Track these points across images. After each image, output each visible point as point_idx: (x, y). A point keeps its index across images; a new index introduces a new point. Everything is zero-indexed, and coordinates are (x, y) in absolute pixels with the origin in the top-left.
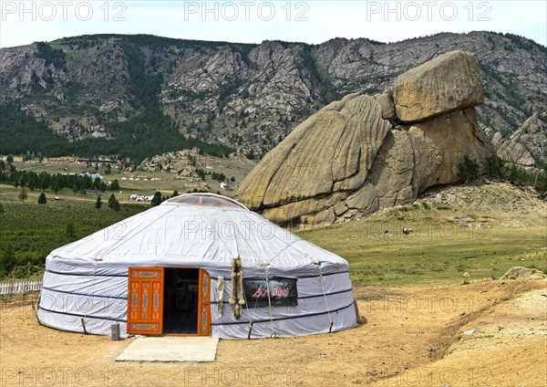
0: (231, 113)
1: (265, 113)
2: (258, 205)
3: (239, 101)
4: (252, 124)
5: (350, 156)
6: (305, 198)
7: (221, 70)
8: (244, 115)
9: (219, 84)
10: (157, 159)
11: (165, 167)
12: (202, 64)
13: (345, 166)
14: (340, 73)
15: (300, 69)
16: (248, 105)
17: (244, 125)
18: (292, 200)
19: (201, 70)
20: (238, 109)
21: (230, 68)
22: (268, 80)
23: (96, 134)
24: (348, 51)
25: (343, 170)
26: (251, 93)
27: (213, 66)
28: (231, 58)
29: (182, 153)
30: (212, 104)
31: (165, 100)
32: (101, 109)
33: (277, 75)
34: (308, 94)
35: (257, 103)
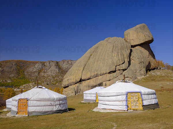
0: (41, 76)
1: (49, 76)
2: (79, 80)
3: (43, 73)
4: (46, 78)
5: (120, 56)
6: (103, 74)
7: (39, 67)
8: (44, 76)
9: (38, 70)
10: (24, 85)
11: (26, 87)
12: (34, 66)
13: (119, 60)
14: (65, 67)
15: (56, 66)
16: (45, 74)
17: (44, 78)
18: (97, 76)
19: (34, 67)
20: (43, 75)
21: (40, 67)
22: (49, 69)
23: (9, 82)
24: (66, 62)
25: (118, 61)
26: (45, 72)
27: (37, 66)
28: (41, 64)
29: (30, 84)
30: (36, 74)
31: (26, 74)
32: (10, 76)
33: (51, 68)
34: (58, 71)
35: (47, 73)
